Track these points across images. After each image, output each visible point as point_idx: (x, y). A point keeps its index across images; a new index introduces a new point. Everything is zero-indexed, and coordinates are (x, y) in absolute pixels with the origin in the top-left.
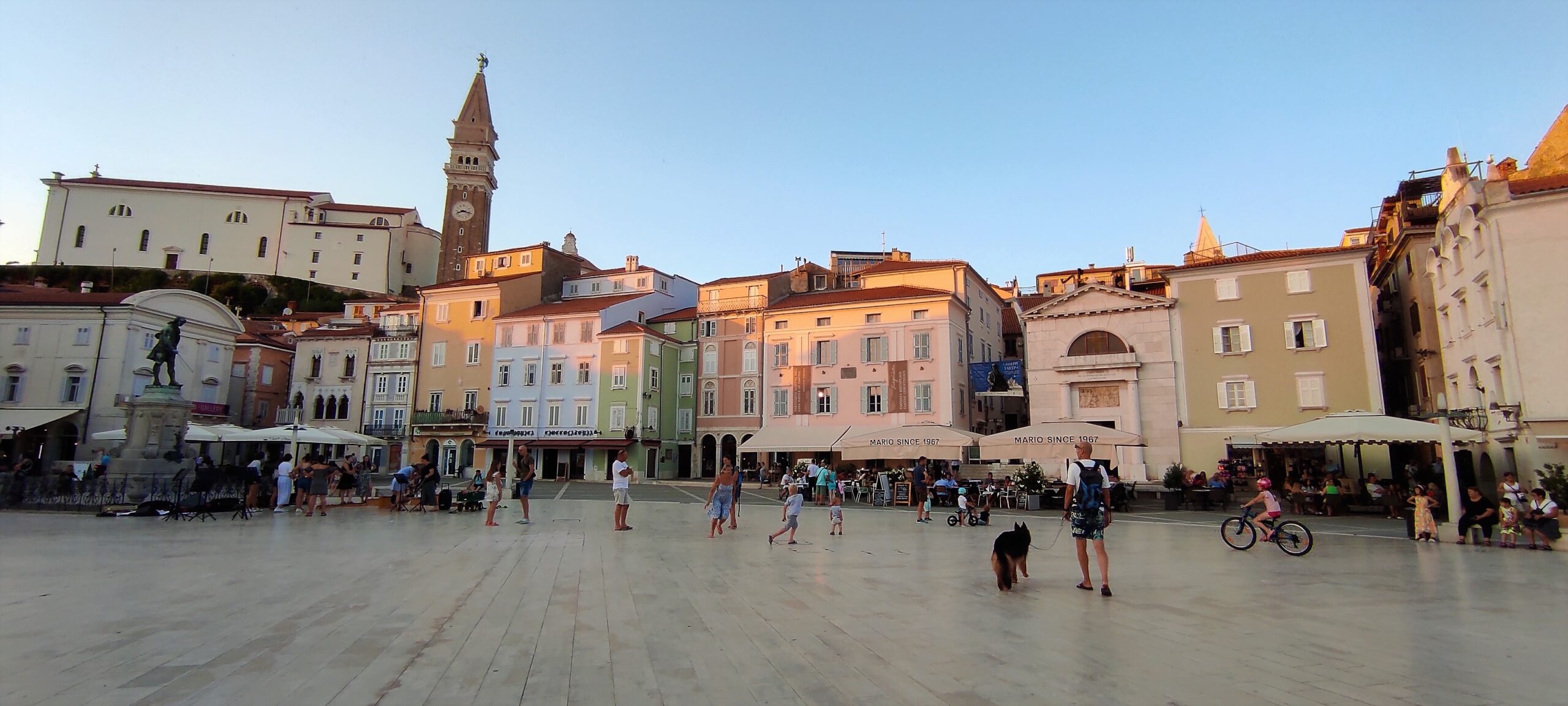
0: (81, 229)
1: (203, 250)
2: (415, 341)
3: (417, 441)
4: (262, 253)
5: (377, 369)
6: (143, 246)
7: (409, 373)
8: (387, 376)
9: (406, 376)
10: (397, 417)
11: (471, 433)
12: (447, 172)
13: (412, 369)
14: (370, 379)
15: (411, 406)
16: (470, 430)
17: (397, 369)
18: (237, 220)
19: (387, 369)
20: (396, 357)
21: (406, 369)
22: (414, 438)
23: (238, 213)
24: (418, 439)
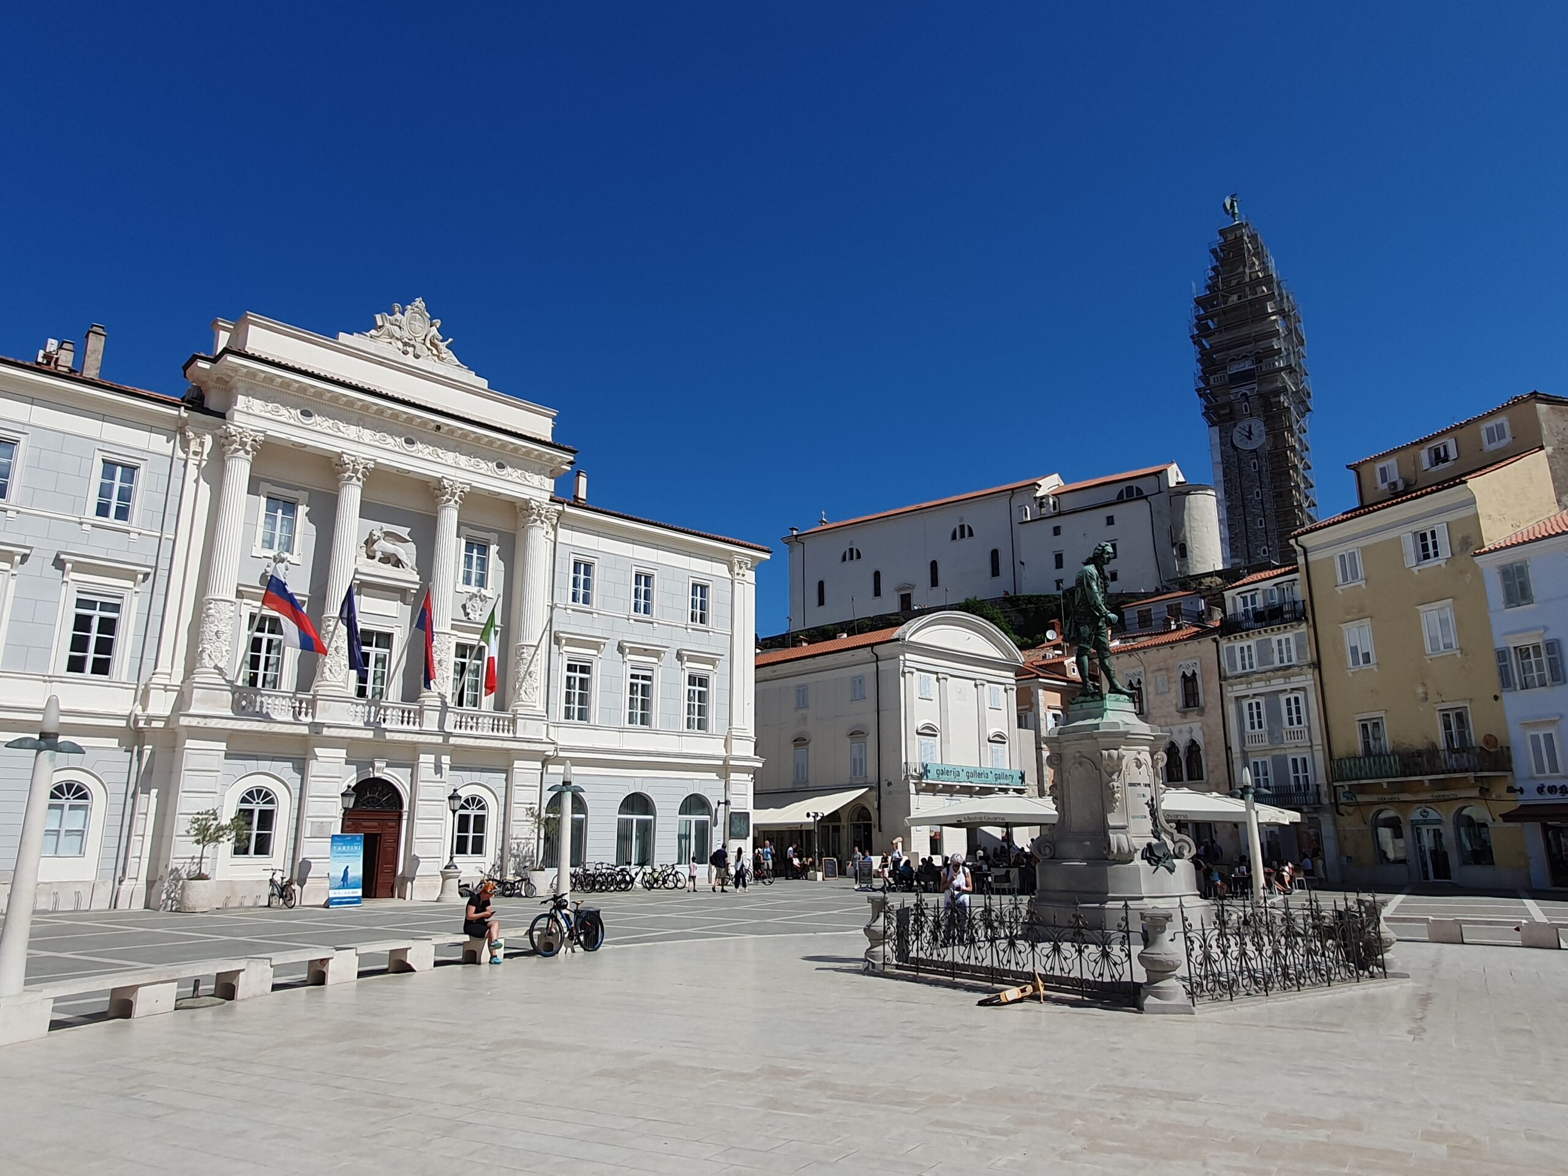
0: (821, 584)
1: (934, 582)
2: (1303, 628)
3: (1349, 814)
4: (995, 572)
5: (1240, 689)
6: (877, 592)
7: (1304, 689)
8: (1262, 701)
9: (1300, 695)
10: (1296, 771)
11: (1475, 793)
13: (1307, 680)
14: (1231, 709)
15: (1321, 747)
16: (1474, 786)
17: (1278, 684)
18: (962, 536)
19: (1259, 687)
20: (1273, 663)
21: (1297, 681)
22: (1342, 808)
23: (962, 527)
24: (1350, 810)
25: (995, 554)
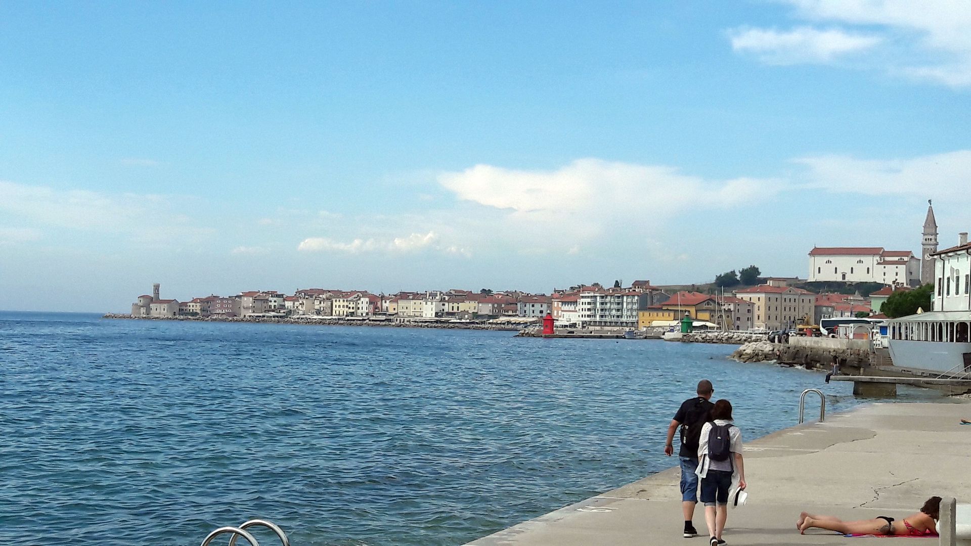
0: (819, 268)
1: (852, 272)
4: (868, 272)
6: (836, 272)
12: (923, 244)
18: (860, 262)
23: (860, 261)
25: (868, 269)
